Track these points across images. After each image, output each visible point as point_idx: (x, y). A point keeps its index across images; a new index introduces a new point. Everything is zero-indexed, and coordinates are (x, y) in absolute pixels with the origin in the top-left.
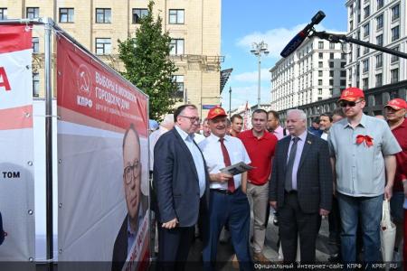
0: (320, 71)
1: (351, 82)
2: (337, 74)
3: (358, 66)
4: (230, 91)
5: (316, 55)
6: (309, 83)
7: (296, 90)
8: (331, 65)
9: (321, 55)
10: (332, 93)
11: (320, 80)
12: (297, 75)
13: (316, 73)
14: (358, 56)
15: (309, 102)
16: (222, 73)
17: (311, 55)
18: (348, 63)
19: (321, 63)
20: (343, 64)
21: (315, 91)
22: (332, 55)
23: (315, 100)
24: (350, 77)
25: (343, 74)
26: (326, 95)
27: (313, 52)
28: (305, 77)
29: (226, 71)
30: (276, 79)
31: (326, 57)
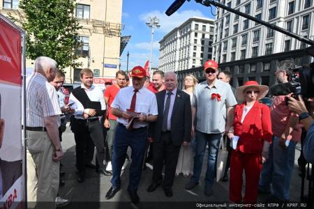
0: (195, 47)
1: (215, 56)
2: (206, 49)
3: (221, 45)
4: (128, 55)
5: (193, 34)
6: (187, 55)
7: (177, 59)
8: (203, 42)
9: (196, 35)
10: (202, 63)
11: (195, 53)
12: (178, 47)
13: (192, 47)
14: (221, 38)
15: (186, 69)
16: (122, 38)
17: (189, 33)
18: (214, 42)
19: (196, 40)
20: (211, 43)
21: (191, 61)
22: (203, 35)
23: (190, 67)
24: (215, 53)
25: (210, 50)
26: (198, 64)
27: (191, 31)
28: (184, 50)
29: (126, 37)
30: (163, 49)
31: (200, 36)
